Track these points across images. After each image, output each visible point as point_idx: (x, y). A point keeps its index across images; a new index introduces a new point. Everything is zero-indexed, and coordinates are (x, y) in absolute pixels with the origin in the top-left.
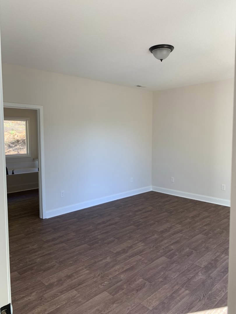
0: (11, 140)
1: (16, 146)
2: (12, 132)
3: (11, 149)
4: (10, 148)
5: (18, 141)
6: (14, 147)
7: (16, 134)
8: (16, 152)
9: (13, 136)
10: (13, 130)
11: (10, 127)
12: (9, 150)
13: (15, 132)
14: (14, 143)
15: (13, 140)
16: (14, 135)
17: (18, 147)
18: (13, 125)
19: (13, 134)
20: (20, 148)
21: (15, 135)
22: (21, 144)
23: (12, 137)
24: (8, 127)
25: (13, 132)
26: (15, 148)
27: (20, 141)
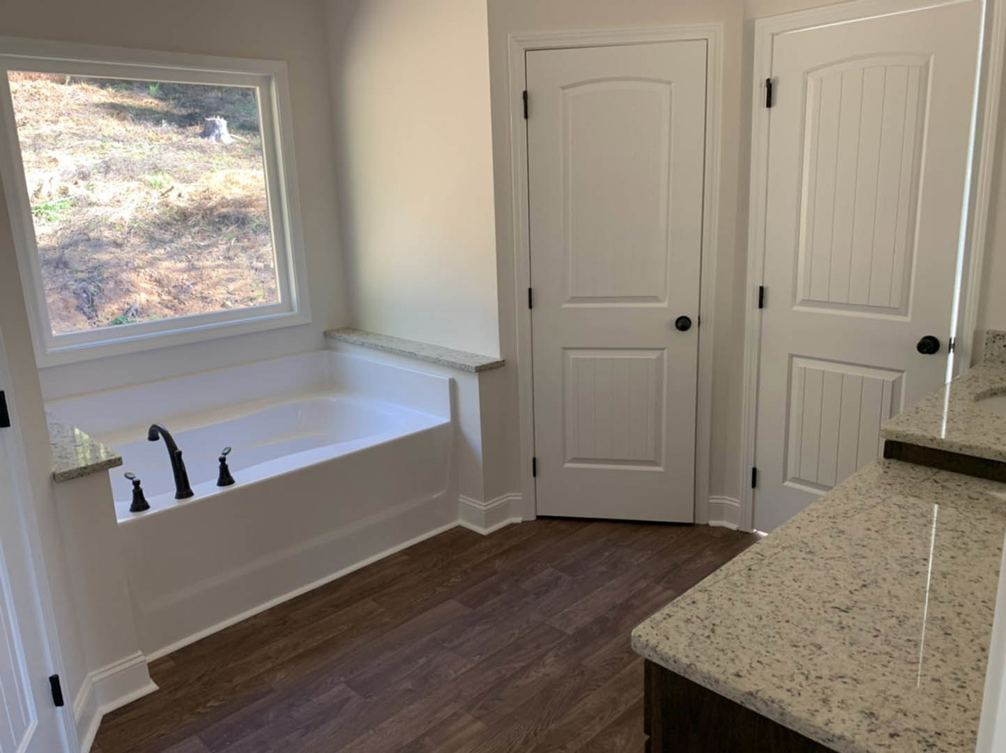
0: (156, 211)
1: (180, 237)
2: (154, 177)
3: (159, 252)
4: (156, 247)
5: (184, 215)
6: (172, 241)
7: (173, 188)
8: (181, 261)
9: (163, 195)
10: (156, 169)
11: (145, 157)
12: (150, 255)
13: (167, 176)
14: (168, 224)
15: (165, 213)
16: (163, 191)
17: (187, 239)
18: (155, 151)
19: (161, 186)
20: (199, 247)
21: (170, 190)
22: (197, 229)
23: (157, 201)
24: (137, 158)
25: (159, 178)
26: (174, 245)
27: (192, 214)
